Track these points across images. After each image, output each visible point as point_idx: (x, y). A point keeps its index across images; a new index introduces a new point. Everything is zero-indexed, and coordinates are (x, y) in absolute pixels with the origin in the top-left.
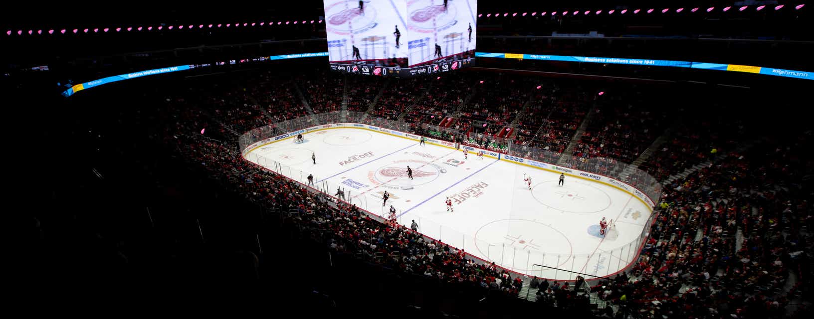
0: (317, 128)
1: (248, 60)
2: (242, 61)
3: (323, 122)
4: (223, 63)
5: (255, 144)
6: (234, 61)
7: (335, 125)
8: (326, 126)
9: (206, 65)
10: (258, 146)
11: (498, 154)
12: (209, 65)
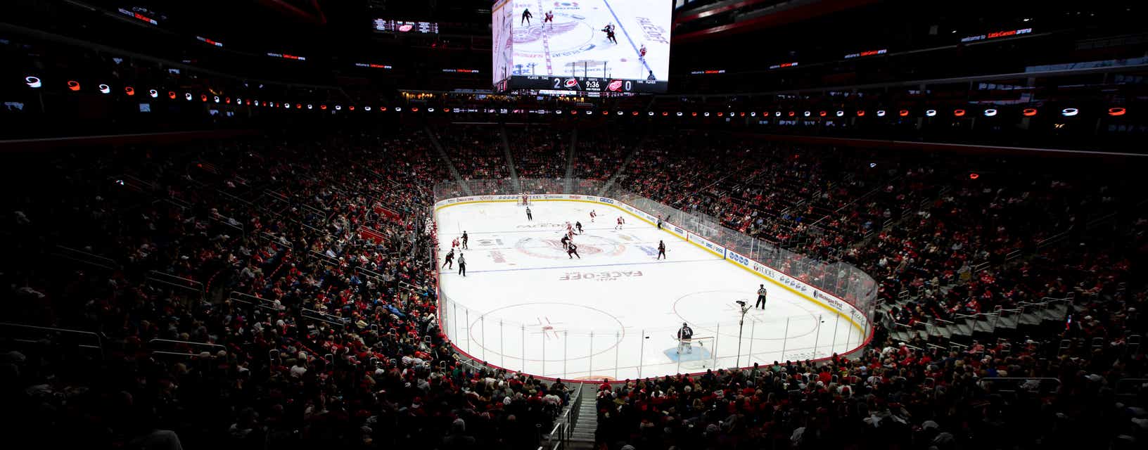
0: (561, 197)
1: (522, 111)
2: (516, 111)
3: (575, 191)
4: (492, 111)
5: (472, 197)
6: (506, 111)
7: (584, 197)
8: (573, 197)
9: (473, 111)
10: (474, 200)
11: (724, 249)
12: (476, 111)
